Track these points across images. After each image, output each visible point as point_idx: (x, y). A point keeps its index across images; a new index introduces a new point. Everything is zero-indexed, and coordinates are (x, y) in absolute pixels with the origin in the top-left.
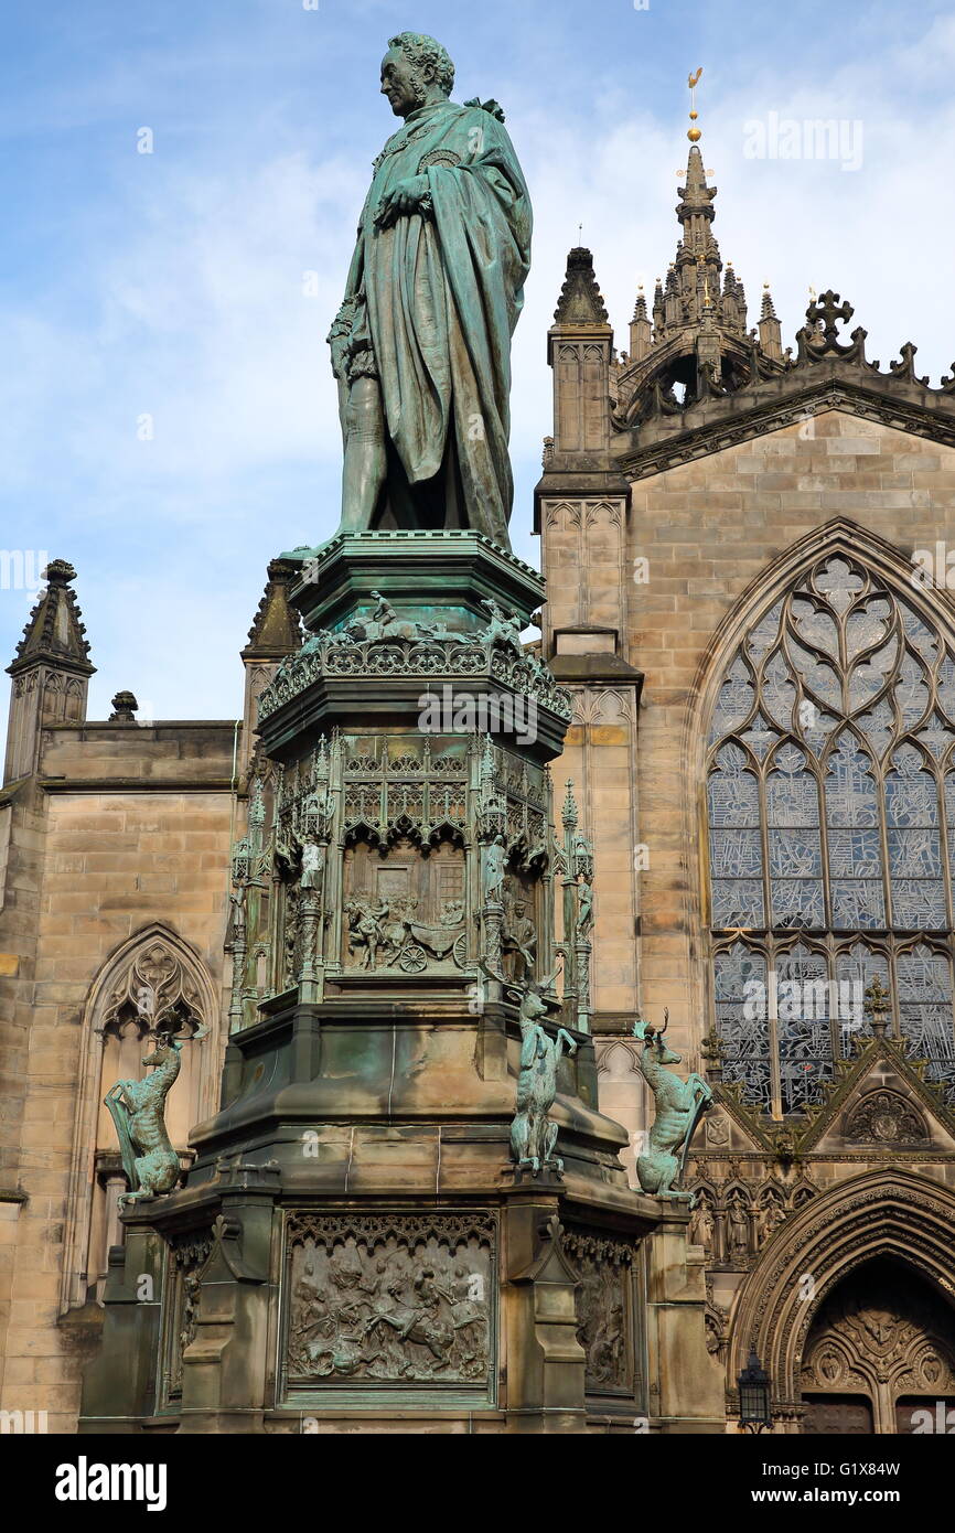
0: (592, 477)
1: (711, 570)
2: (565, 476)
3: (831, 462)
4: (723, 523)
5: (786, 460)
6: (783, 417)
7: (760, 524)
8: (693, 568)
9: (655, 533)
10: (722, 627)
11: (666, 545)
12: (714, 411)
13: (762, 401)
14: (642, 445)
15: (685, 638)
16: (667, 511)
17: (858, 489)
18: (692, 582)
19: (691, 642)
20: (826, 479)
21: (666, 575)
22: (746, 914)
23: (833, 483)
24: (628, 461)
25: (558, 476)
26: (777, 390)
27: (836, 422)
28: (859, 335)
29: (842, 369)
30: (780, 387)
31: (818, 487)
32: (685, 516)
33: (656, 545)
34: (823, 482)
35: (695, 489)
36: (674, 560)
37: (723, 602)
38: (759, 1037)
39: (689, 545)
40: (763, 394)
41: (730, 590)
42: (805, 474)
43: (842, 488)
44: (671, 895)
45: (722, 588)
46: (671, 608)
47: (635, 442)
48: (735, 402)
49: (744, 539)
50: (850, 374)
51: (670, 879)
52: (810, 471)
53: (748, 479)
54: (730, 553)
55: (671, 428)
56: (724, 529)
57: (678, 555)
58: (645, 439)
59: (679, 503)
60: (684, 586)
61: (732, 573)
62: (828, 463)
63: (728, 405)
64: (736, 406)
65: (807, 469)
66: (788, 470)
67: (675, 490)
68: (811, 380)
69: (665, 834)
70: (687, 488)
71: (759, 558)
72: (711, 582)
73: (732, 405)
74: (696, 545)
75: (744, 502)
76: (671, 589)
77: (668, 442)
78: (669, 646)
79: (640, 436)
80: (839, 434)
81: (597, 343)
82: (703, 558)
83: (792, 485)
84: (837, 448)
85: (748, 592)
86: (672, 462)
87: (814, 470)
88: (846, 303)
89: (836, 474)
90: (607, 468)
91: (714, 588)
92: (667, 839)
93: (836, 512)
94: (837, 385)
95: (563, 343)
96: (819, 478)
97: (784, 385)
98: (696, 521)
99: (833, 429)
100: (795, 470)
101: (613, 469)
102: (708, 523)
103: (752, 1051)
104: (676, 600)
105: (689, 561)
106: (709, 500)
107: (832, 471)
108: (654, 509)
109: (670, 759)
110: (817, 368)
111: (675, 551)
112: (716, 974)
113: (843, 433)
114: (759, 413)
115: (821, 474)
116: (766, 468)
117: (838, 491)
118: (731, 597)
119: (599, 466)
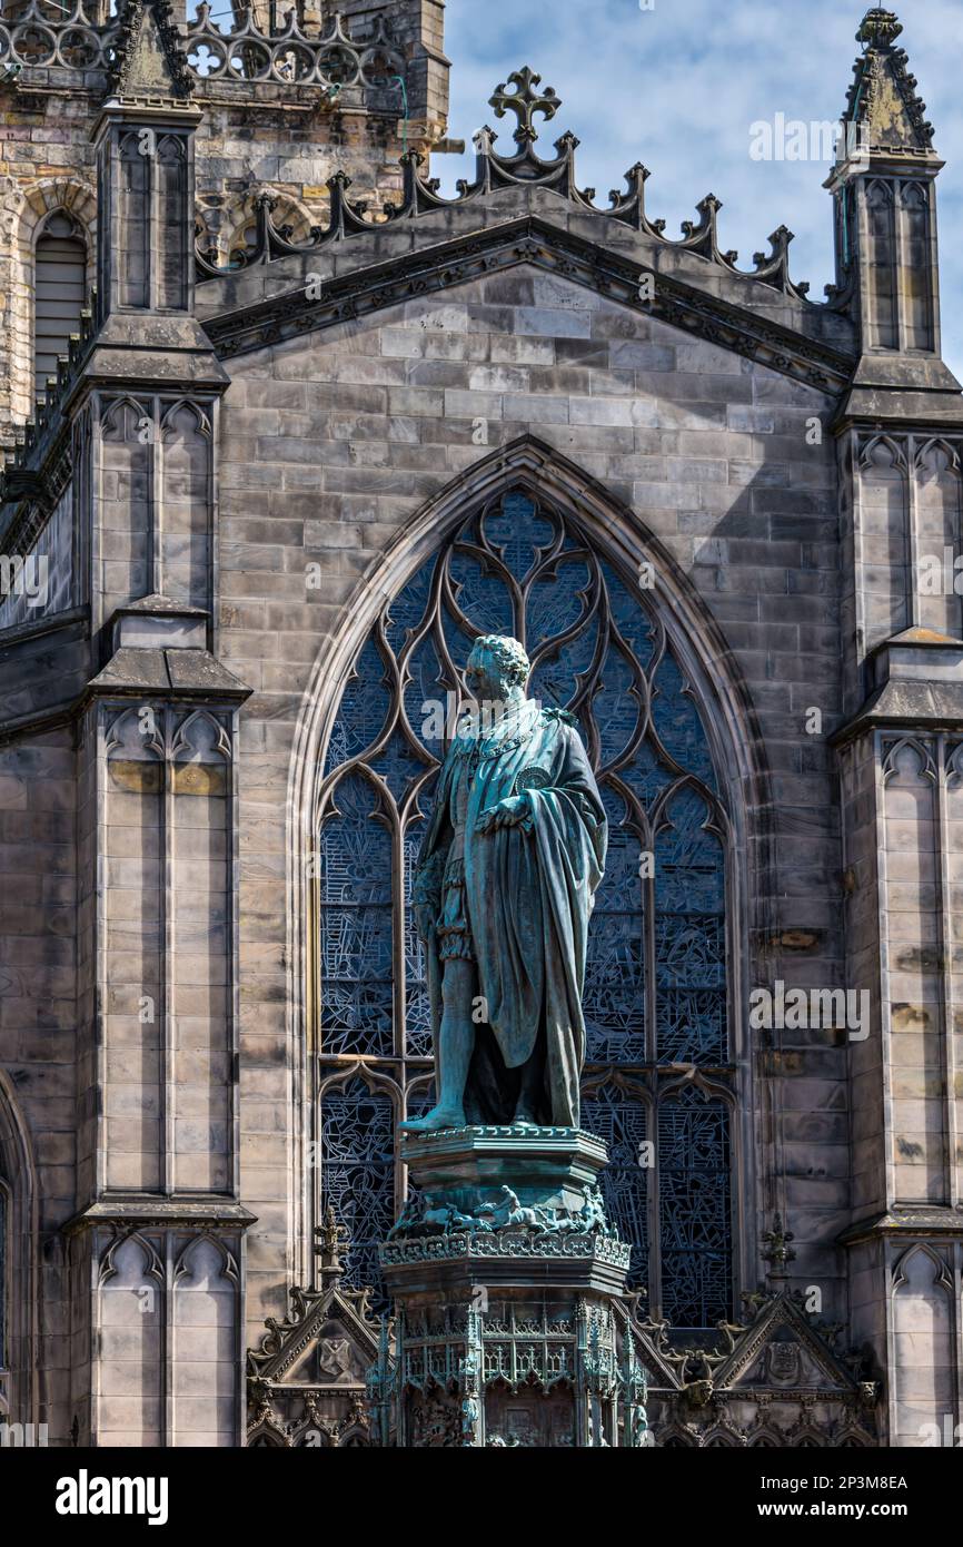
0: (172, 357)
1: (339, 510)
2: (128, 353)
3: (519, 346)
4: (358, 434)
5: (453, 339)
6: (452, 271)
7: (412, 438)
8: (312, 504)
9: (257, 444)
10: (349, 597)
11: (273, 465)
12: (350, 253)
13: (424, 244)
14: (243, 304)
15: (297, 615)
16: (277, 411)
17: (557, 392)
18: (311, 527)
19: (306, 622)
20: (510, 373)
21: (271, 514)
22: (369, 1035)
23: (521, 380)
24: (219, 328)
25: (120, 353)
26: (443, 225)
27: (528, 282)
28: (566, 145)
29: (541, 200)
30: (450, 222)
31: (500, 385)
32: (301, 421)
33: (256, 464)
34: (507, 377)
35: (318, 377)
36: (283, 490)
37: (354, 561)
38: (380, 1214)
39: (305, 467)
40: (425, 232)
41: (365, 542)
42: (480, 364)
43: (533, 389)
44: (266, 1008)
45: (353, 539)
46: (276, 567)
47: (230, 297)
48: (382, 239)
49: (389, 462)
50: (551, 208)
51: (266, 986)
52: (488, 358)
53: (395, 366)
54: (366, 484)
55: (287, 278)
56: (358, 446)
57: (291, 485)
58: (246, 292)
59: (291, 400)
60: (298, 531)
61: (369, 514)
62: (514, 347)
63: (371, 246)
64: (382, 248)
65: (482, 355)
66: (456, 355)
67: (288, 376)
68: (496, 214)
69: (262, 917)
70: (306, 374)
71: (409, 494)
72: (338, 527)
73: (377, 245)
74: (318, 467)
75: (389, 404)
76: (278, 536)
77: (282, 300)
78: (274, 627)
79: (239, 288)
80: (532, 303)
81: (176, 131)
82: (328, 489)
83: (460, 379)
84: (527, 324)
85: (389, 546)
86: (285, 331)
87: (494, 359)
88: (549, 92)
89: (524, 366)
90: (192, 344)
91: (343, 538)
92: (263, 923)
93: (523, 426)
94: (533, 226)
95: (125, 129)
96: (500, 371)
97: (456, 218)
98: (317, 430)
99: (523, 293)
100: (466, 356)
101: (201, 346)
102: (339, 431)
103: (370, 1234)
104: (287, 552)
105: (306, 492)
106: (337, 398)
107: (520, 361)
108: (256, 406)
109: (270, 801)
110: (503, 194)
111: (287, 475)
112: (324, 1121)
113: (538, 300)
114: (419, 263)
115: (505, 366)
116: (423, 348)
117: (528, 393)
118: (366, 553)
119: (180, 339)
